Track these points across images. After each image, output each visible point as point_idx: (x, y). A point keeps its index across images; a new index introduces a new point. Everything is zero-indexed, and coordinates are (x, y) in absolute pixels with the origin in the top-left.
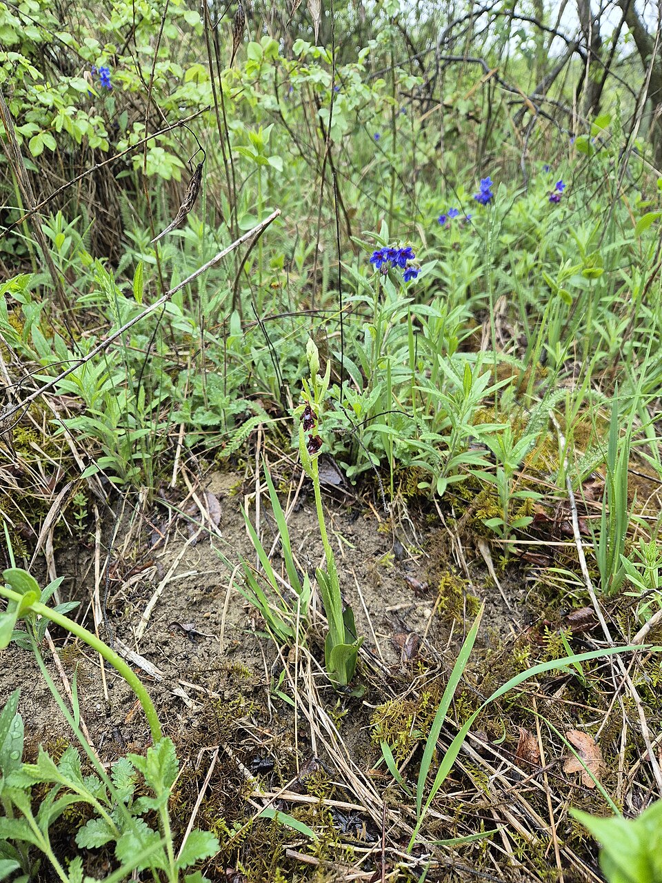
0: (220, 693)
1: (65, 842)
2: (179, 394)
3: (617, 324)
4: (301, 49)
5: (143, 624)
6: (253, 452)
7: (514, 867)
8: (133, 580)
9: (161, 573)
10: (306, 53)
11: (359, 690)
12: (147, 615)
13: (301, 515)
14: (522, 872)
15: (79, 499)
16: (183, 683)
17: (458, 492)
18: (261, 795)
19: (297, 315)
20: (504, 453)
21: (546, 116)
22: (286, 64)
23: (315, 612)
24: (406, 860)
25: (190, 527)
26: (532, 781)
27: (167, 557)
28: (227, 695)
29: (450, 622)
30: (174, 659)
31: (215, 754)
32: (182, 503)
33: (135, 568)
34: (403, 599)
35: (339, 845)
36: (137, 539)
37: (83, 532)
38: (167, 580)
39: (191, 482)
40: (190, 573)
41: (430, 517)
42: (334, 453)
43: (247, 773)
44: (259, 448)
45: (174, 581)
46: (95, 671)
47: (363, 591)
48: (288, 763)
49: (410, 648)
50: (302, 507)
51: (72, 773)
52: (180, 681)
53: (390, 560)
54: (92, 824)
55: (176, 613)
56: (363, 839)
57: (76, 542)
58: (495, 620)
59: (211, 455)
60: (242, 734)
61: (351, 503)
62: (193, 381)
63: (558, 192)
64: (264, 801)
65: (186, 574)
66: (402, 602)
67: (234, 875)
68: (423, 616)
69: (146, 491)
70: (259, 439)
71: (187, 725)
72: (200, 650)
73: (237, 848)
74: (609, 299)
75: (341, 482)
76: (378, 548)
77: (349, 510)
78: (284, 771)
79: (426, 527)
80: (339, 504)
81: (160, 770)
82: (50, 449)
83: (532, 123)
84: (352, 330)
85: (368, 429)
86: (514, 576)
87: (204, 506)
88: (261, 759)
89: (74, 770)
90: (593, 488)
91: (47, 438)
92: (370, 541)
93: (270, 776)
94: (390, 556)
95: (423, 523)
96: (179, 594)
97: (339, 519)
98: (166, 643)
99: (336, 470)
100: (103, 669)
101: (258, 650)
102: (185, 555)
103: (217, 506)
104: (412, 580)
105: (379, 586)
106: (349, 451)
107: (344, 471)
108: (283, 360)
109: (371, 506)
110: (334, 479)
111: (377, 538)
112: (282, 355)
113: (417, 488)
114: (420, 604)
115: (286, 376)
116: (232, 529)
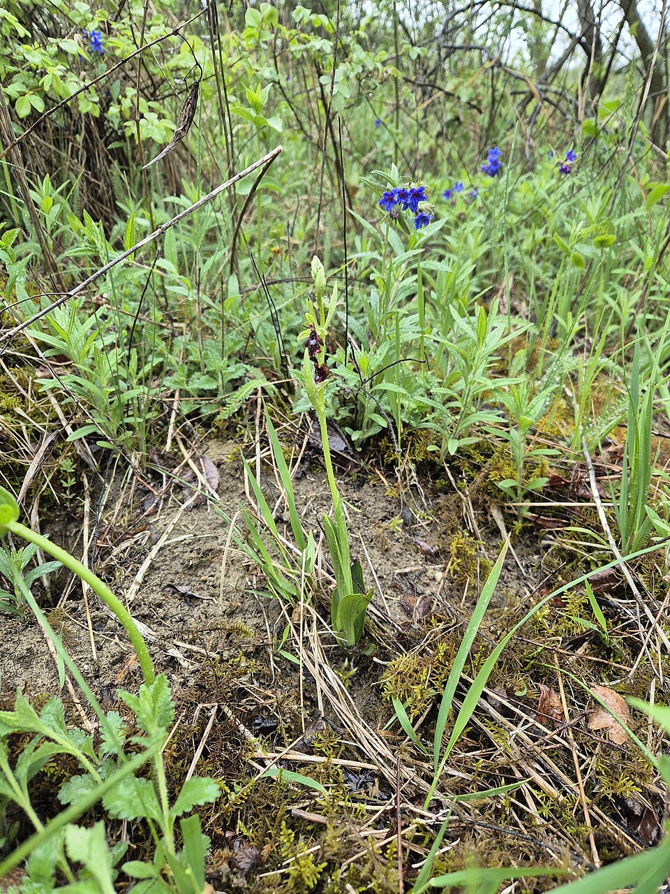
0: (218, 653)
1: (46, 802)
2: (174, 363)
3: (629, 298)
4: (301, 16)
5: (135, 587)
6: (252, 419)
7: (539, 826)
8: (124, 545)
9: (154, 536)
10: (306, 20)
11: (368, 649)
12: (139, 577)
13: (304, 482)
14: (548, 831)
15: (66, 464)
16: (179, 643)
17: (469, 457)
18: (263, 756)
20: (518, 409)
21: (550, 102)
22: (286, 32)
23: (320, 571)
24: (422, 817)
25: (186, 492)
26: (556, 737)
27: (160, 522)
28: (226, 654)
29: (462, 585)
30: (169, 622)
31: (214, 711)
32: (177, 469)
33: (127, 533)
34: (413, 563)
35: (350, 804)
36: (129, 506)
37: (72, 501)
38: (161, 544)
39: (187, 448)
40: (185, 537)
41: (440, 483)
42: (338, 418)
43: (248, 733)
44: (258, 414)
45: (169, 545)
46: (82, 633)
47: (370, 554)
48: (293, 721)
49: (421, 610)
50: (304, 474)
51: (54, 723)
52: (175, 641)
53: (398, 525)
54: (77, 780)
55: (170, 577)
56: (375, 797)
57: (63, 513)
58: (510, 585)
59: (207, 423)
60: (243, 693)
61: (356, 470)
62: (189, 347)
63: (569, 162)
64: (267, 763)
65: (182, 538)
66: (412, 565)
67: (235, 837)
68: (434, 579)
69: (139, 456)
70: (259, 406)
71: (183, 684)
72: (196, 612)
73: (237, 810)
74: (620, 271)
75: (346, 449)
76: (385, 514)
77: (354, 478)
78: (288, 730)
79: (435, 493)
80: (344, 472)
81: (154, 709)
82: (36, 414)
83: (537, 111)
85: (375, 388)
86: (528, 543)
87: (202, 473)
88: (263, 719)
89: (58, 721)
90: (610, 452)
91: (32, 402)
92: (376, 506)
93: (273, 736)
94: (397, 521)
95: (432, 489)
96: (174, 558)
97: (344, 486)
98: (160, 605)
99: (341, 436)
100: (91, 631)
101: (260, 612)
102: (180, 520)
103: (215, 472)
104: (422, 543)
105: (387, 550)
106: (354, 416)
107: (349, 437)
108: (283, 329)
109: (378, 472)
110: (340, 445)
111: (385, 504)
112: (282, 323)
113: (426, 452)
114: (430, 568)
115: (287, 346)
116: (231, 494)
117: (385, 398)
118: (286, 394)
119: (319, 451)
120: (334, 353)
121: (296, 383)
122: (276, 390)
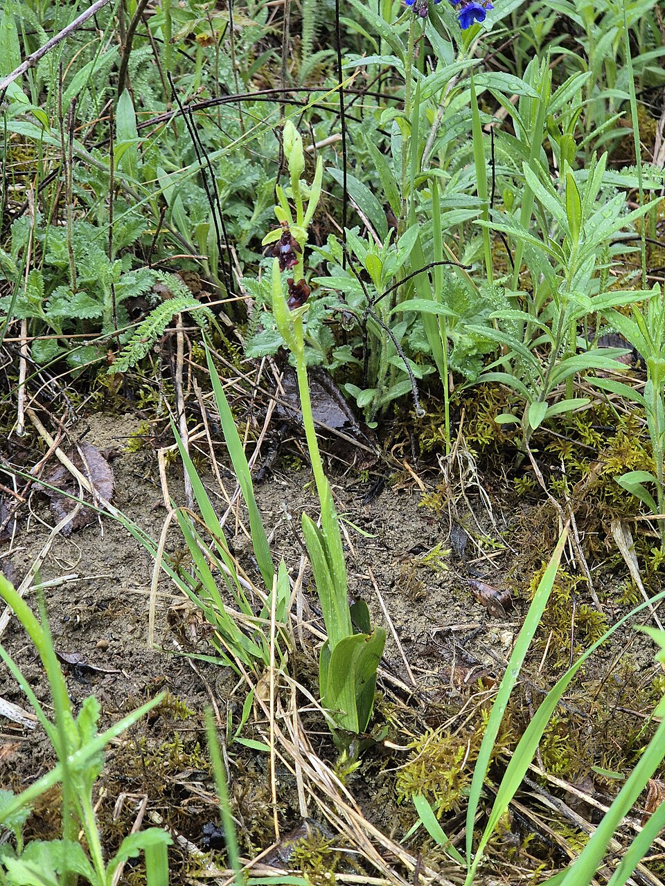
6: (168, 373)
13: (267, 487)
17: (575, 435)
18: (217, 874)
19: (250, 100)
23: (301, 622)
25: (56, 505)
28: (152, 744)
32: (37, 467)
34: (465, 619)
38: (22, 591)
39: (50, 429)
40: (66, 578)
41: (521, 485)
42: (332, 367)
43: (192, 847)
44: (180, 361)
45: (37, 593)
47: (389, 606)
48: (260, 825)
50: (268, 473)
53: (444, 560)
59: (84, 382)
60: (182, 792)
61: (368, 465)
64: (221, 882)
65: (58, 580)
66: (462, 621)
68: (500, 642)
70: (180, 349)
75: (347, 424)
76: (420, 541)
77: (363, 479)
78: (254, 838)
79: (514, 501)
80: (344, 468)
84: (365, 130)
87: (82, 472)
88: (217, 826)
94: (440, 552)
95: (507, 496)
97: (344, 494)
98: (35, 680)
99: (336, 400)
101: (201, 690)
102: (51, 551)
103: (105, 470)
104: (483, 588)
105: (419, 600)
106: (361, 363)
107: (352, 401)
108: (223, 194)
109: (407, 466)
110: (336, 418)
111: (419, 525)
112: (222, 184)
113: (496, 427)
114: (494, 627)
115: (231, 229)
116: (137, 509)
117: (418, 328)
118: (229, 323)
119: (296, 430)
120: (325, 242)
121: (250, 303)
122: (212, 316)
